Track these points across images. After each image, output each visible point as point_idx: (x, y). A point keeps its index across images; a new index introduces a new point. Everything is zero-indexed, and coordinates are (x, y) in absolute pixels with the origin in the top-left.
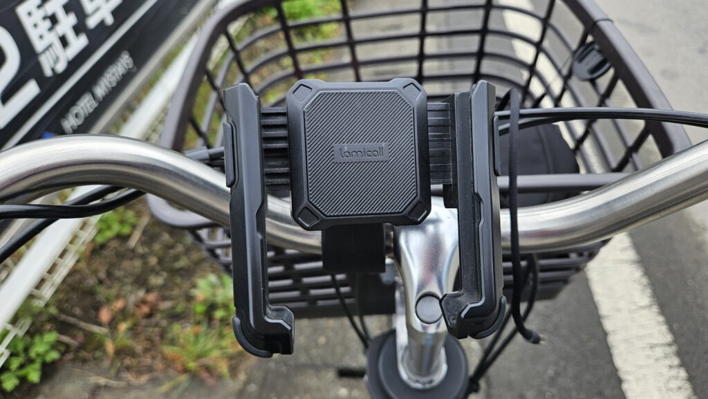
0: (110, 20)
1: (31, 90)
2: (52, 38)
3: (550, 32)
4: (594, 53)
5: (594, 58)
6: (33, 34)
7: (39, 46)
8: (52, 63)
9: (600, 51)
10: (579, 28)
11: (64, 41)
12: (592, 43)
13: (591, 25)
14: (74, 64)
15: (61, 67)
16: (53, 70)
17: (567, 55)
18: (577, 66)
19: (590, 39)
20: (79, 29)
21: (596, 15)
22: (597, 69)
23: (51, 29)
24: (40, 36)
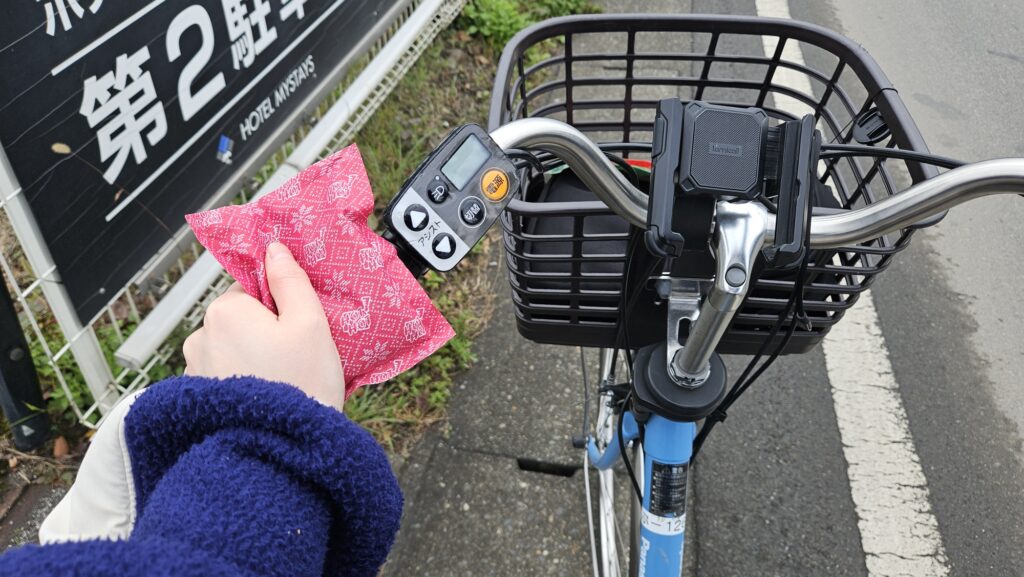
0: (301, 14)
1: (218, 83)
2: (245, 26)
3: (834, 95)
4: (876, 118)
5: (875, 124)
6: (230, 18)
7: (233, 34)
8: (241, 57)
9: (881, 118)
10: (865, 94)
11: (256, 30)
12: (875, 109)
13: (876, 92)
14: (262, 59)
15: (248, 62)
16: (241, 63)
17: (849, 118)
18: (857, 129)
19: (874, 105)
20: (272, 20)
21: (883, 84)
22: (876, 135)
23: (246, 16)
24: (237, 23)
